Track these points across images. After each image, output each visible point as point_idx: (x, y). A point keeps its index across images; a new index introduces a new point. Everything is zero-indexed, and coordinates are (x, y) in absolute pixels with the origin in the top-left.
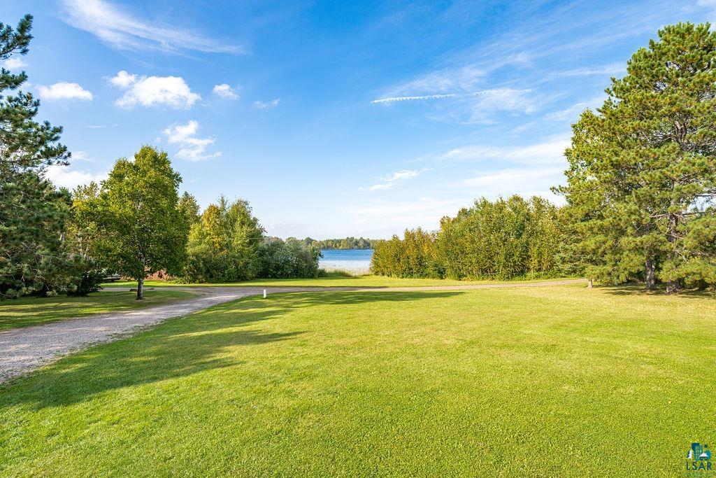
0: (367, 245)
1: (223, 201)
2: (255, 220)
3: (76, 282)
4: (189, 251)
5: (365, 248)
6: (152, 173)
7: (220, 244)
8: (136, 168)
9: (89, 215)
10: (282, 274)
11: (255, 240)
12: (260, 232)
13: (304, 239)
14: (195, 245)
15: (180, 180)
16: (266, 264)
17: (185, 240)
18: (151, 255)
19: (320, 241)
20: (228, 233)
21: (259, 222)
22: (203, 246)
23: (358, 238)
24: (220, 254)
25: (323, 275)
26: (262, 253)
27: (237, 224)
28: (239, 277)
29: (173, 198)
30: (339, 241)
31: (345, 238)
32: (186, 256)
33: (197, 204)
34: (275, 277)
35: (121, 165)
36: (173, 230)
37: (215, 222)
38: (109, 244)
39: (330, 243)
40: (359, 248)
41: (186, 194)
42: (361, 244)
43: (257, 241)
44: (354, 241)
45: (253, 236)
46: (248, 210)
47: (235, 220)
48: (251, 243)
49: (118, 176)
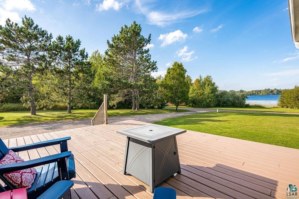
0: (279, 92)
1: (201, 77)
2: (214, 83)
3: (160, 104)
4: (190, 96)
5: (278, 94)
6: (178, 70)
7: (200, 93)
8: (174, 69)
9: (162, 85)
10: (226, 105)
11: (214, 91)
12: (216, 88)
13: (239, 91)
14: (191, 94)
15: (186, 71)
16: (219, 101)
17: (188, 92)
18: (178, 97)
19: (248, 92)
20: (203, 89)
21: (216, 84)
22: (194, 94)
23: (273, 89)
24: (200, 97)
25: (248, 106)
26: (217, 96)
27: (207, 85)
28: (207, 106)
29: (184, 78)
30: (260, 91)
31: (264, 89)
32: (189, 97)
33: (192, 79)
34: (223, 106)
35: (169, 69)
36: (185, 89)
37: (198, 85)
38: (167, 94)
39: (254, 92)
40: (274, 94)
41: (187, 75)
42: (275, 92)
43: (215, 92)
44: (270, 91)
45: (213, 90)
46: (211, 79)
47: (206, 84)
48: (212, 92)
49: (169, 73)
